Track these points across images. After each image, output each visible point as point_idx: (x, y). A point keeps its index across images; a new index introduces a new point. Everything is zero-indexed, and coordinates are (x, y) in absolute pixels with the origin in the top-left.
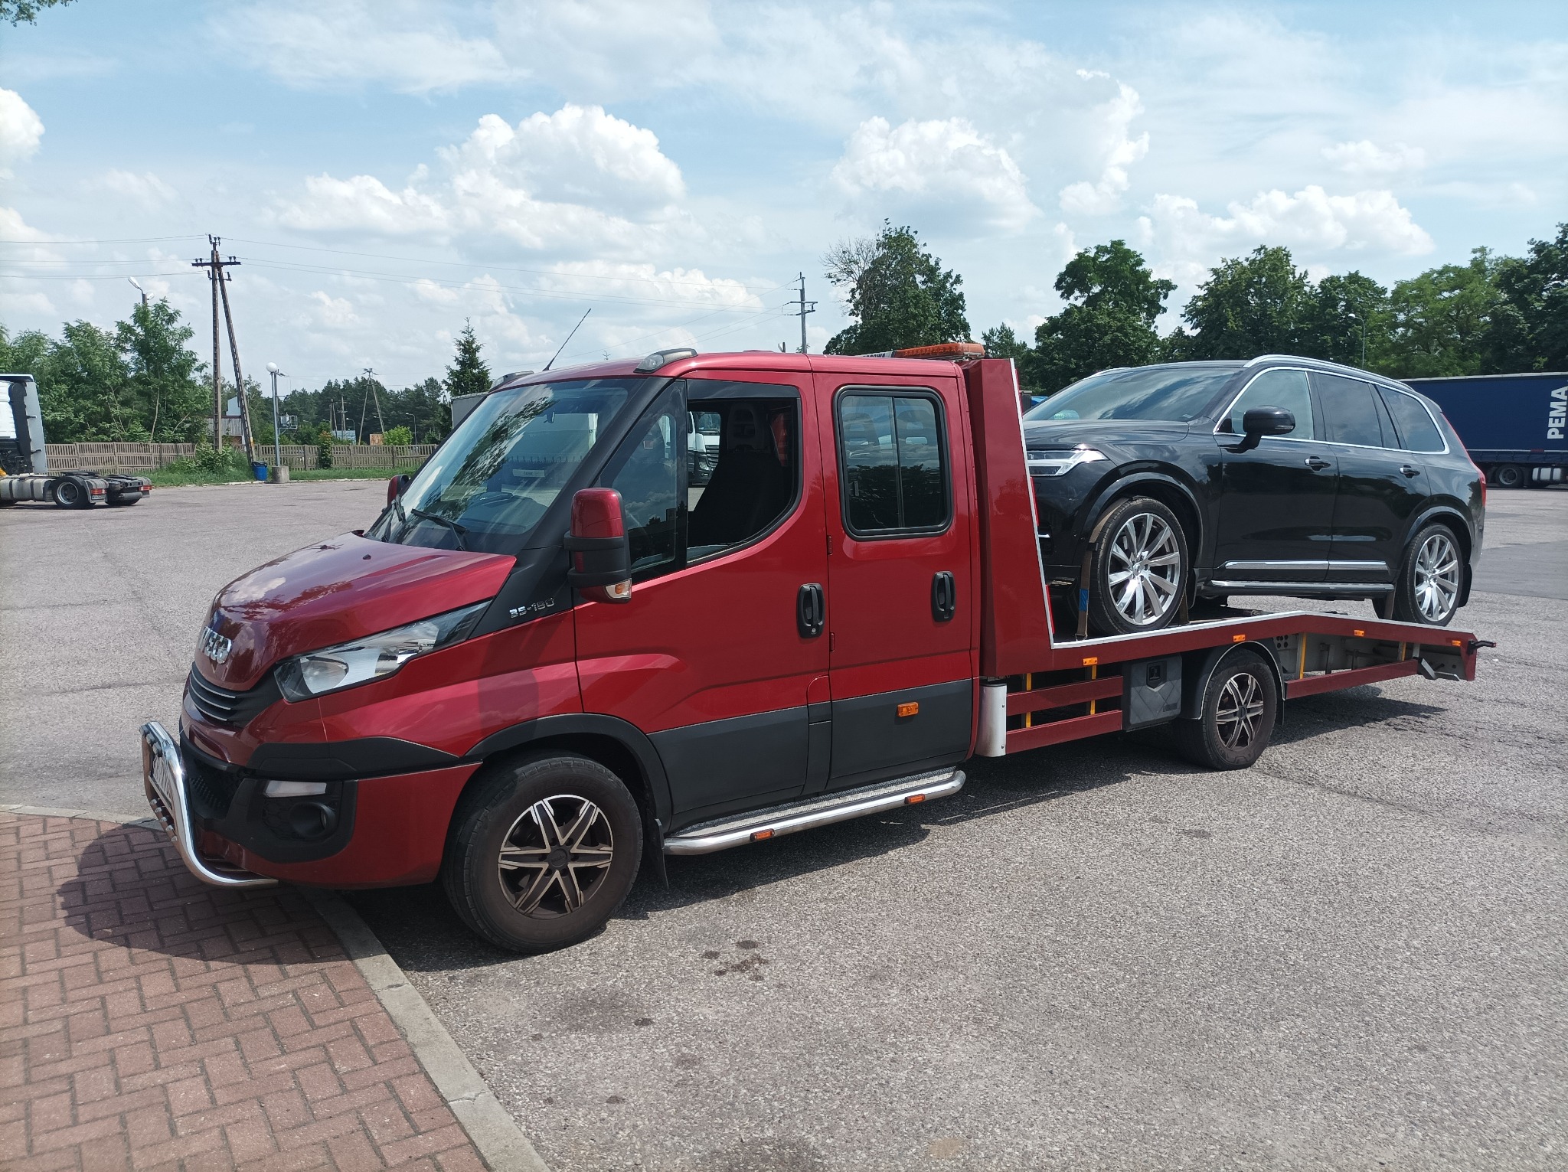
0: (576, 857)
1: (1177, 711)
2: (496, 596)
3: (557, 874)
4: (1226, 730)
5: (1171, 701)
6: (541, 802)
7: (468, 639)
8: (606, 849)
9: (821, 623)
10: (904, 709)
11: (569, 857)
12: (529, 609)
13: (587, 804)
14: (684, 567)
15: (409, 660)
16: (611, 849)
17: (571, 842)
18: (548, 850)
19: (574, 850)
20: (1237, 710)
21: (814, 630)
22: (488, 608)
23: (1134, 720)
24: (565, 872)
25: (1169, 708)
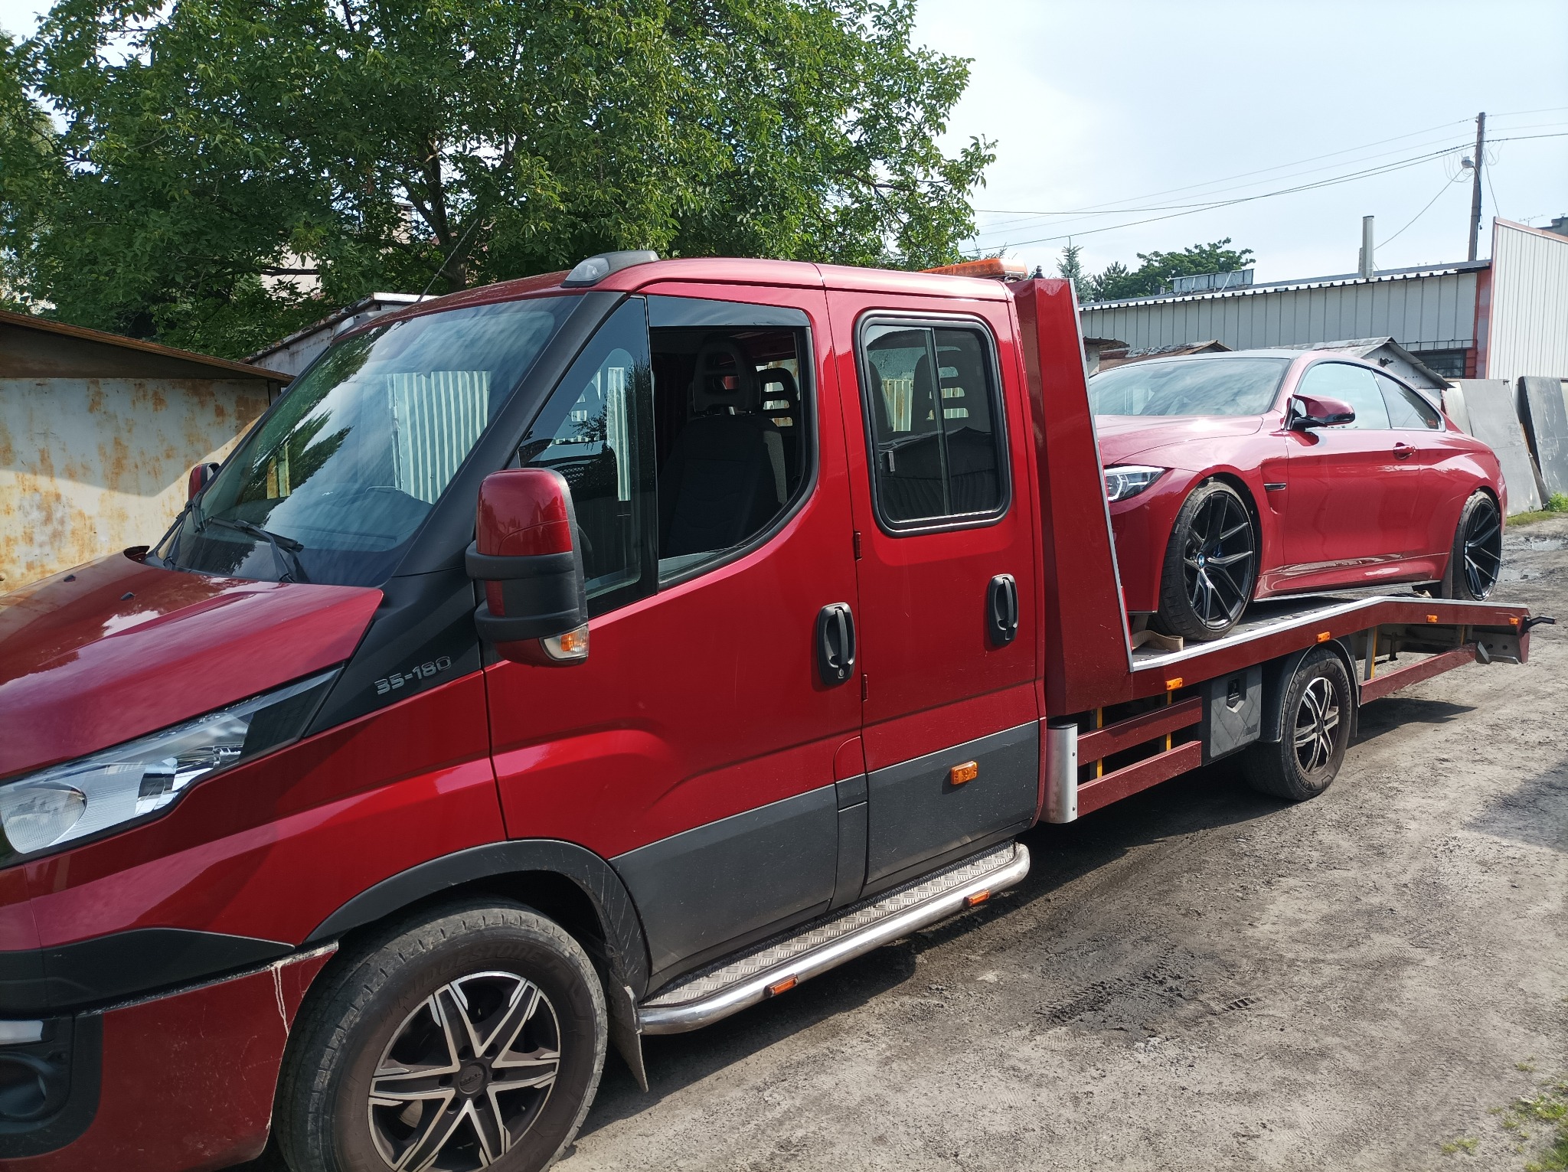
0: (500, 1075)
1: (1257, 735)
2: (348, 661)
3: (468, 1107)
4: (1305, 752)
5: (1250, 724)
6: (447, 987)
7: (302, 738)
8: (551, 1056)
9: (851, 662)
10: (960, 773)
11: (490, 1075)
12: (409, 676)
13: (523, 985)
14: (654, 590)
15: (194, 783)
16: (557, 1054)
17: (493, 1051)
18: (455, 1067)
19: (499, 1063)
20: (1316, 724)
21: (841, 673)
22: (337, 679)
23: (1215, 752)
24: (481, 1102)
25: (1250, 731)
